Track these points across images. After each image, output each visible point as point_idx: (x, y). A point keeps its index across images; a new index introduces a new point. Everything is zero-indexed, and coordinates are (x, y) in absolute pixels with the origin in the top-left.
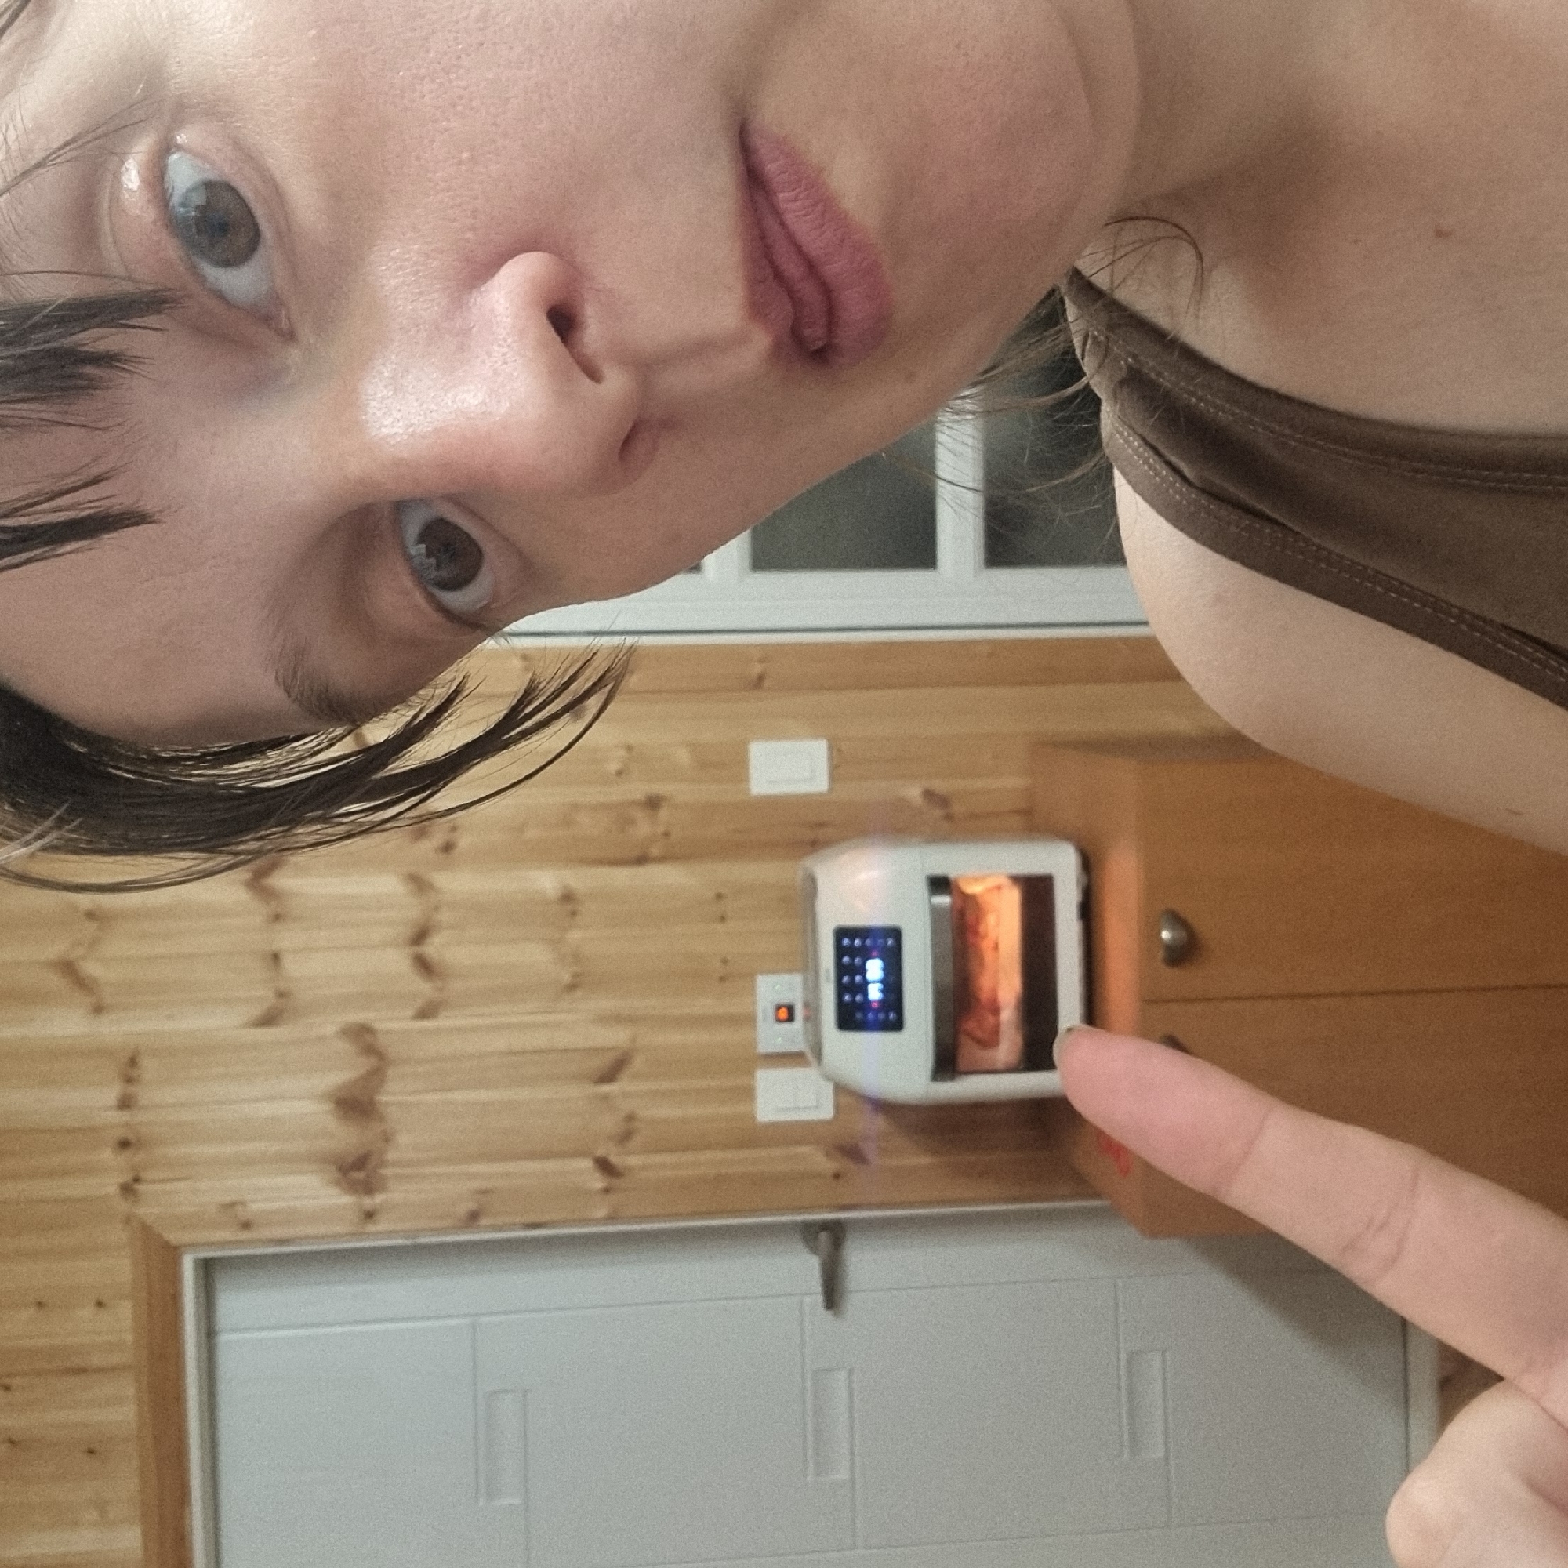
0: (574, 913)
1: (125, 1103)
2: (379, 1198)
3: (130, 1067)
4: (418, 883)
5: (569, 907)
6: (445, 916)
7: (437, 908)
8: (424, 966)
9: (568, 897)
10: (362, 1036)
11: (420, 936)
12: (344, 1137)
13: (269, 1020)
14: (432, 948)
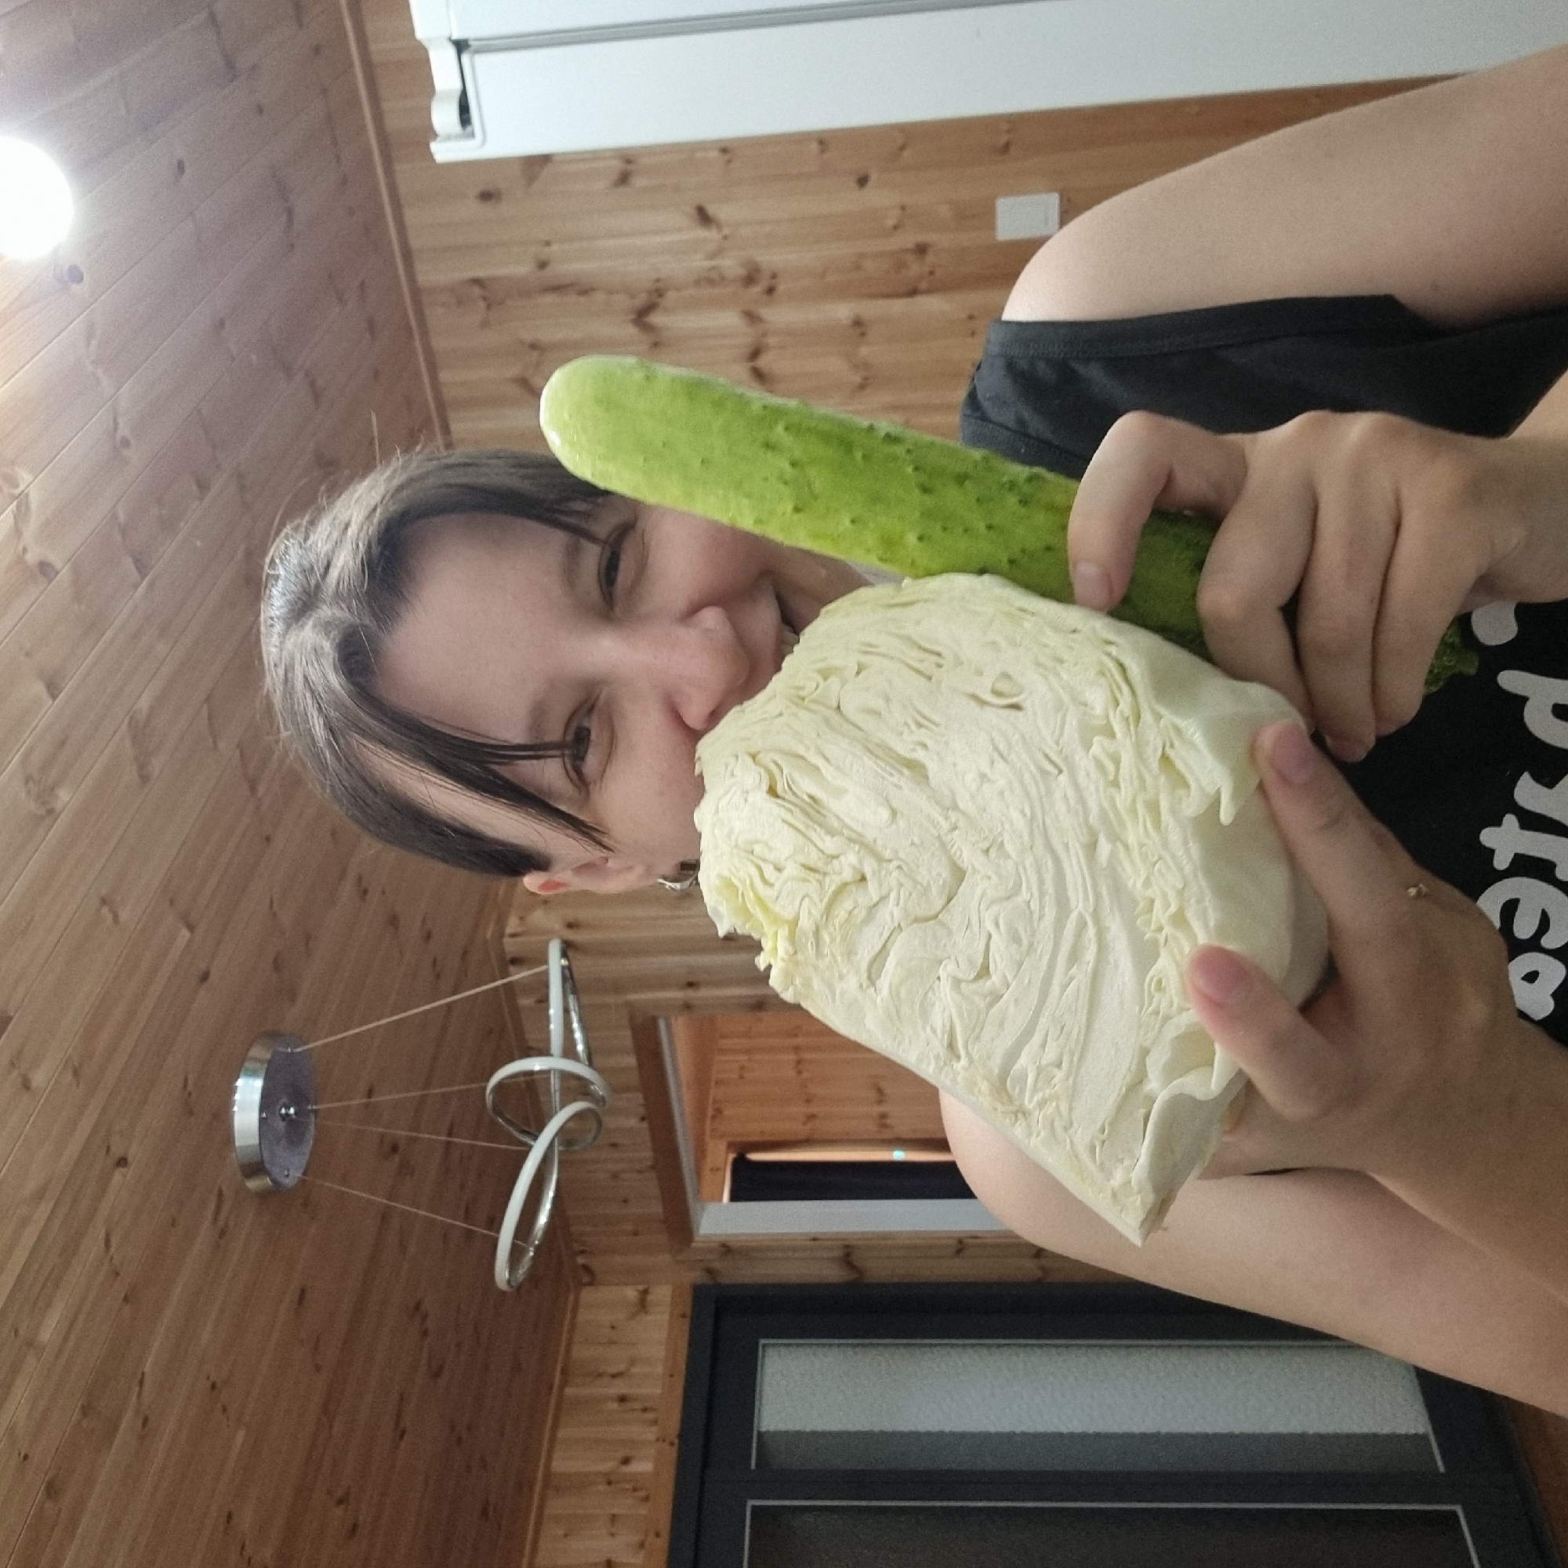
0: (863, 334)
4: (751, 317)
5: (858, 331)
6: (772, 340)
7: (764, 335)
8: (759, 375)
9: (858, 323)
14: (764, 362)
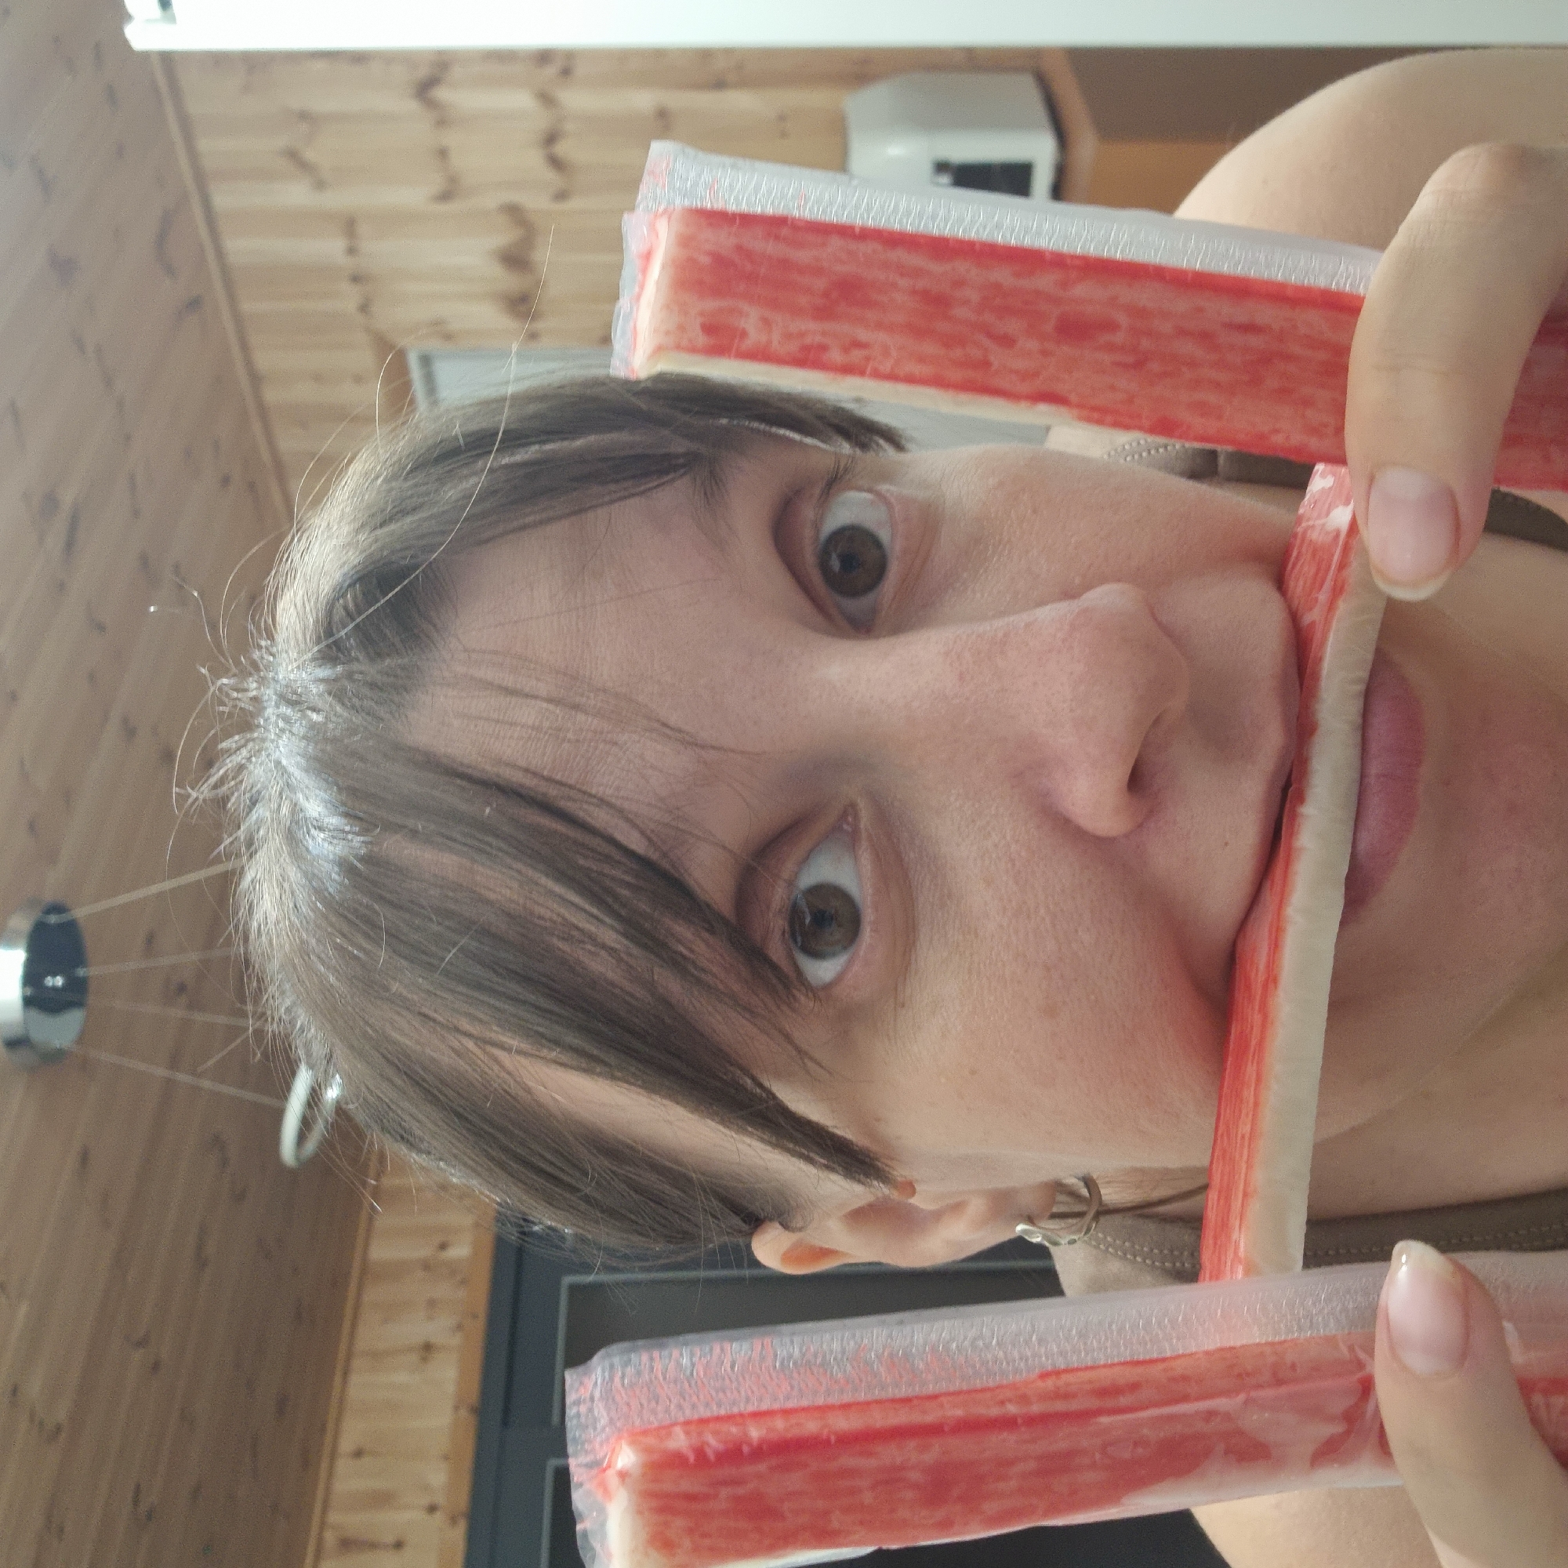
0: (667, 124)
1: (351, 251)
2: (540, 325)
3: (349, 226)
4: (546, 99)
5: (662, 123)
6: (569, 127)
7: (560, 119)
8: (556, 163)
9: (662, 114)
10: (514, 213)
11: (551, 138)
12: (510, 282)
13: (445, 196)
14: (562, 149)
